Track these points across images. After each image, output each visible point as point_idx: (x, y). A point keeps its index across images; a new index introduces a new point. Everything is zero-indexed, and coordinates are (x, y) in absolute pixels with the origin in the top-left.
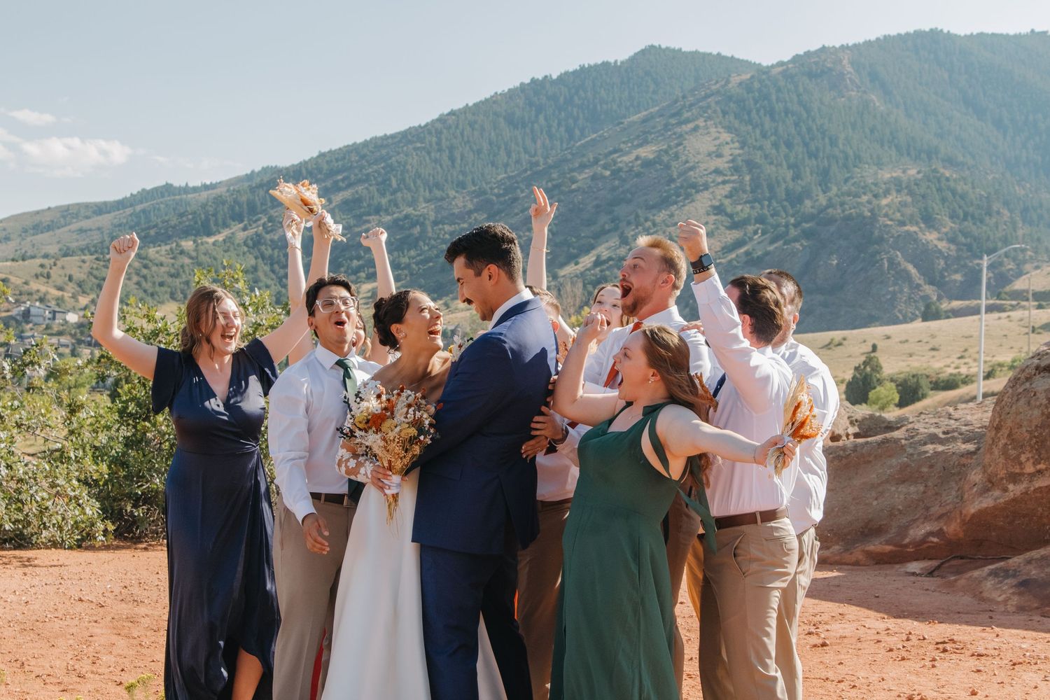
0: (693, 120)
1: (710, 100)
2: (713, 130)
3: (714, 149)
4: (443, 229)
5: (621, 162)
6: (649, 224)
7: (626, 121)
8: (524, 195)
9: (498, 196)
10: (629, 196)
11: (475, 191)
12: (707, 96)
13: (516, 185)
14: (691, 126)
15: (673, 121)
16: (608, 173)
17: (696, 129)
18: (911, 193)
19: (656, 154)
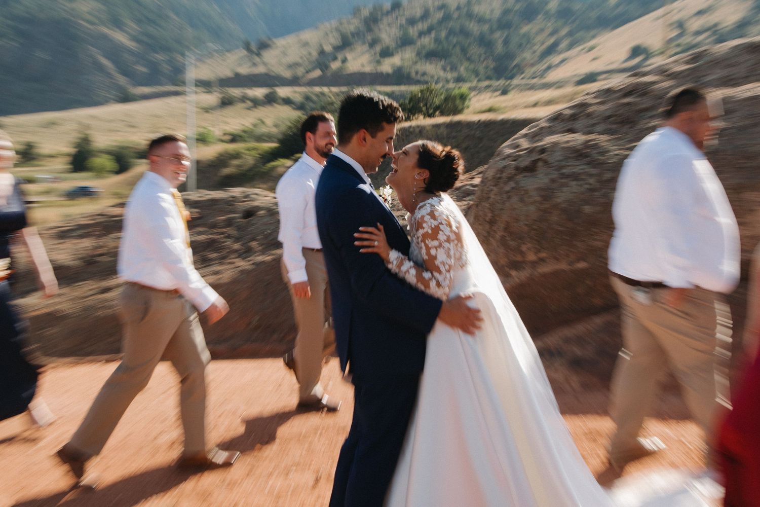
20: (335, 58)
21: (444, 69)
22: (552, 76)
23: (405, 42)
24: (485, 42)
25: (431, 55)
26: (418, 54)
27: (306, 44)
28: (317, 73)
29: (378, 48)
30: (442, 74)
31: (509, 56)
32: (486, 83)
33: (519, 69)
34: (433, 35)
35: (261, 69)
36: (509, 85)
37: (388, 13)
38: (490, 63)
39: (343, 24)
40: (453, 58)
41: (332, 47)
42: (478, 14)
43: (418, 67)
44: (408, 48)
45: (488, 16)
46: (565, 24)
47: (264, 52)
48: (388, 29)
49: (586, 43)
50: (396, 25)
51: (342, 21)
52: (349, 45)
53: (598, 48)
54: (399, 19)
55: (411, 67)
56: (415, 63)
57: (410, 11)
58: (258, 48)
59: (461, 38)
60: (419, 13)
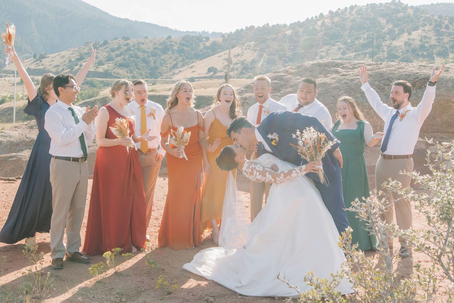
20: (77, 65)
21: (127, 73)
22: (175, 78)
23: (109, 59)
24: (146, 61)
25: (121, 65)
26: (115, 65)
27: (63, 57)
28: (69, 70)
30: (126, 74)
31: (156, 68)
32: (146, 79)
33: (161, 74)
34: (122, 56)
35: (42, 67)
36: (156, 81)
37: (101, 46)
38: (147, 71)
39: (81, 50)
40: (131, 67)
41: (75, 59)
42: (142, 49)
43: (115, 70)
44: (111, 62)
45: (147, 50)
46: (180, 56)
47: (43, 60)
48: (102, 53)
49: (189, 65)
50: (105, 52)
51: (81, 49)
52: (83, 59)
53: (195, 67)
54: (107, 49)
55: (112, 70)
56: (114, 68)
57: (112, 46)
58: (40, 58)
59: (135, 59)
60: (116, 47)
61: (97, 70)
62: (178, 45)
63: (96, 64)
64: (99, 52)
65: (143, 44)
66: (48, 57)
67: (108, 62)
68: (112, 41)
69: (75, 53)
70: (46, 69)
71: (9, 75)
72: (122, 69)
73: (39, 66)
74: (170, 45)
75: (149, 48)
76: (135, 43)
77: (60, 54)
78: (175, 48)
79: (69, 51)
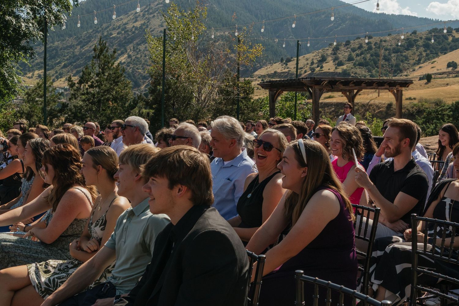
0: (153, 13)
1: (158, 6)
2: (160, 17)
3: (160, 24)
4: (64, 52)
5: (128, 28)
6: (138, 50)
7: (130, 13)
8: (93, 39)
9: (84, 39)
10: (131, 40)
11: (75, 38)
12: (157, 5)
13: (90, 36)
14: (152, 15)
15: (146, 13)
16: (123, 32)
17: (154, 16)
18: (227, 41)
19: (140, 25)
20: (318, 67)
21: (365, 72)
23: (350, 59)
24: (387, 59)
25: (361, 65)
26: (354, 65)
27: (306, 59)
28: (310, 72)
29: (337, 62)
30: (364, 73)
31: (397, 65)
33: (401, 71)
34: (362, 55)
35: (286, 70)
38: (387, 68)
39: (324, 52)
40: (369, 66)
41: (317, 61)
42: (384, 46)
43: (353, 70)
44: (350, 62)
45: (389, 47)
46: (425, 51)
47: (288, 63)
48: (343, 54)
49: (431, 60)
50: (347, 52)
51: (324, 50)
52: (325, 60)
53: (436, 62)
54: (348, 49)
55: (350, 70)
56: (352, 68)
57: (354, 45)
58: (286, 61)
59: (374, 57)
60: (358, 46)
61: (336, 71)
62: (423, 39)
63: (335, 65)
64: (340, 53)
65: (385, 41)
66: (294, 60)
67: (348, 62)
68: (354, 40)
69: (318, 55)
70: (290, 72)
71: (258, 79)
72: (360, 68)
73: (284, 69)
74: (415, 40)
75: (391, 46)
76: (377, 41)
77: (304, 57)
78: (420, 43)
79: (313, 53)
